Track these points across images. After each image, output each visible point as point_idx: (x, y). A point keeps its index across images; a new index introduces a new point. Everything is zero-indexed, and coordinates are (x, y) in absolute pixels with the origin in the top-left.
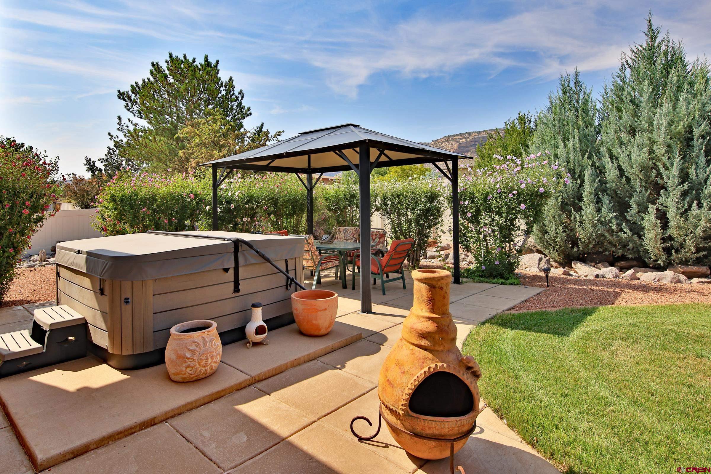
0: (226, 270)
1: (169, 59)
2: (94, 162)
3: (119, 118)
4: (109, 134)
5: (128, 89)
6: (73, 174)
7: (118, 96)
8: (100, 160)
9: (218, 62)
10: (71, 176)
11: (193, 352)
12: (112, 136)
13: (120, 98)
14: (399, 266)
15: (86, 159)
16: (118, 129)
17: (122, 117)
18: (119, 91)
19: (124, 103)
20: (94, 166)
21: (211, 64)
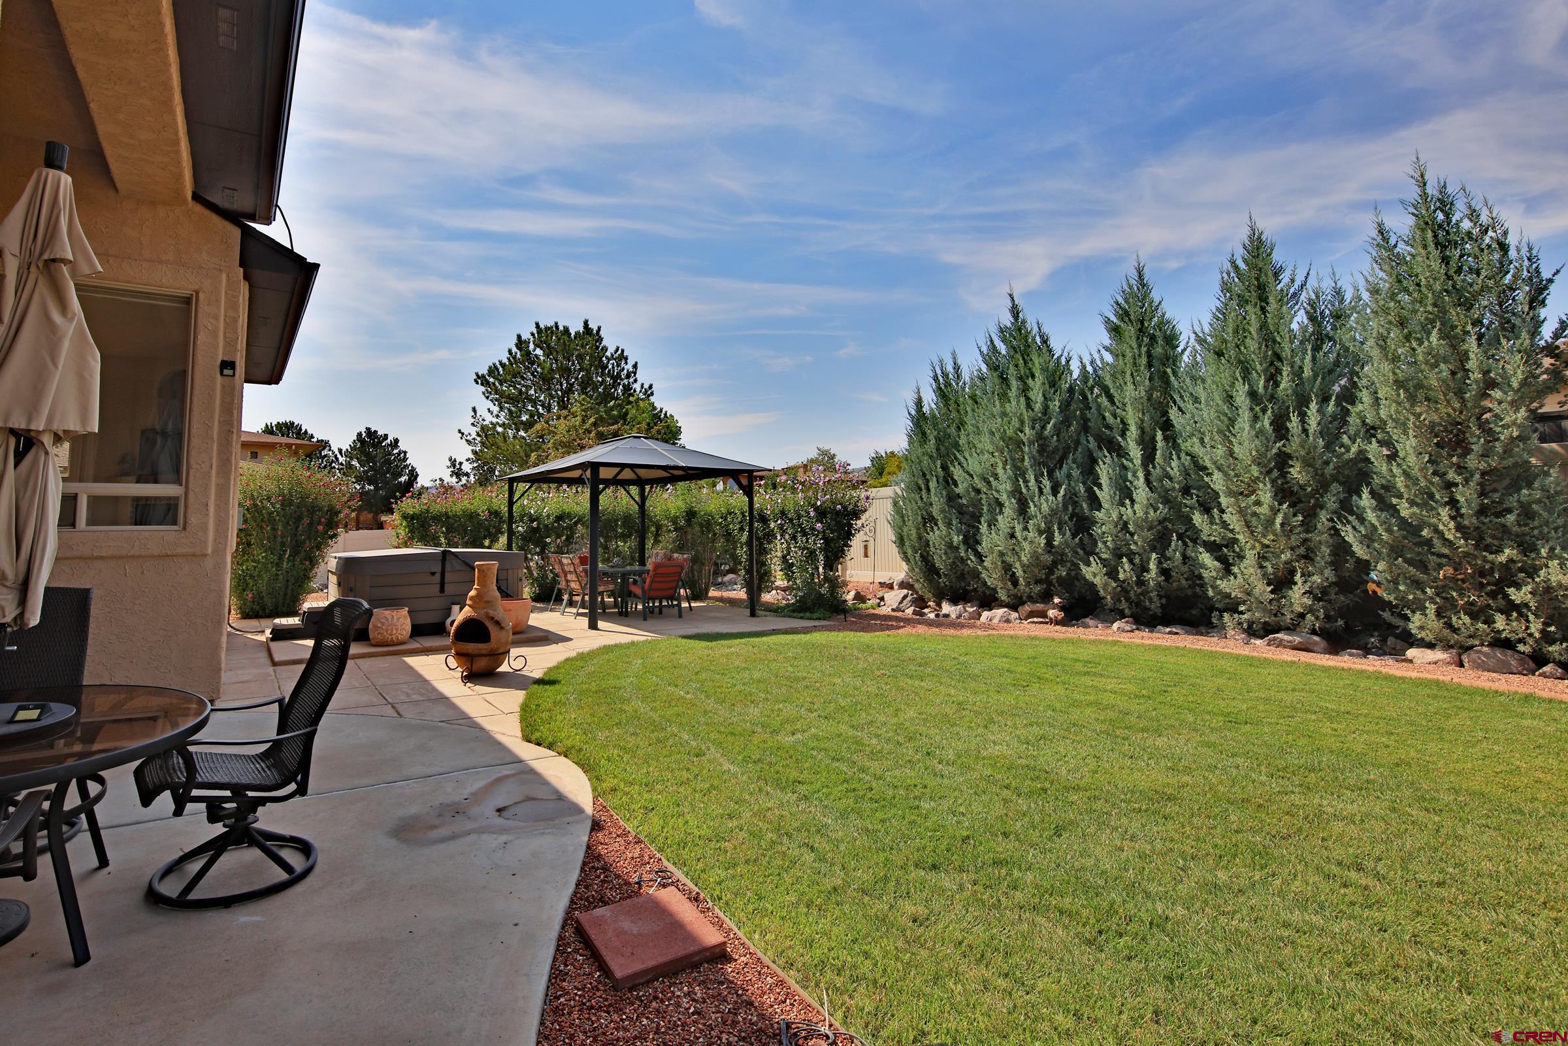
0: (433, 574)
1: (535, 331)
2: (461, 463)
3: (474, 410)
4: (460, 431)
5: (485, 372)
6: (441, 479)
7: (475, 381)
8: (468, 460)
9: (599, 328)
10: (438, 482)
11: (383, 624)
12: (463, 434)
13: (477, 383)
14: (673, 591)
15: (450, 459)
16: (473, 424)
17: (477, 408)
18: (477, 374)
19: (483, 389)
20: (460, 469)
21: (592, 330)
